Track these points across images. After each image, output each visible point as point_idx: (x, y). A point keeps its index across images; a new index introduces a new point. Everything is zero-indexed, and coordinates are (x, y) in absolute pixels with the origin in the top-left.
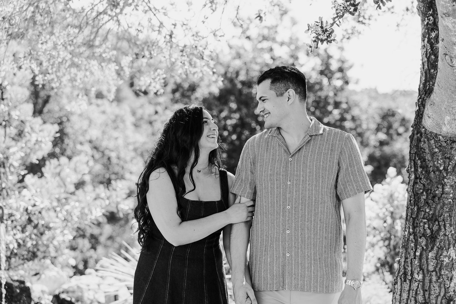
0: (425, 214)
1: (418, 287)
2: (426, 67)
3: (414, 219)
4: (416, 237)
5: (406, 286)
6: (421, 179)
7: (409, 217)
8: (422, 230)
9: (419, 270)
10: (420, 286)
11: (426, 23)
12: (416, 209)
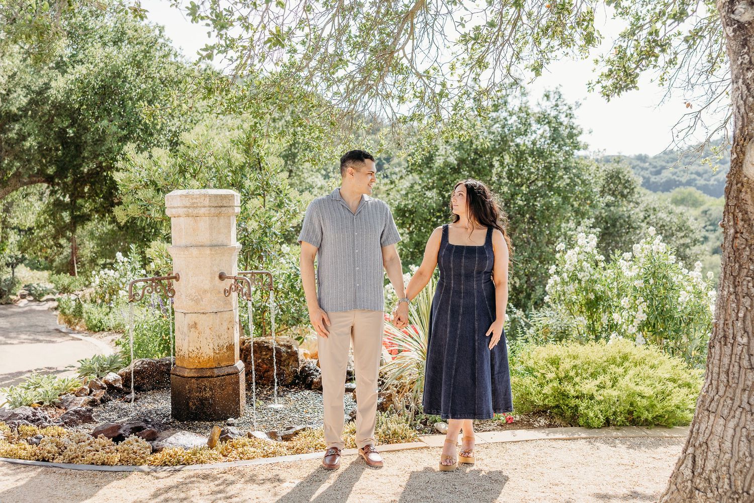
0: (748, 272)
1: (742, 351)
2: (742, 110)
3: (735, 277)
4: (738, 297)
5: (727, 350)
6: (742, 233)
7: (728, 276)
8: (745, 289)
9: (743, 332)
10: (744, 350)
11: (739, 63)
12: (737, 267)
